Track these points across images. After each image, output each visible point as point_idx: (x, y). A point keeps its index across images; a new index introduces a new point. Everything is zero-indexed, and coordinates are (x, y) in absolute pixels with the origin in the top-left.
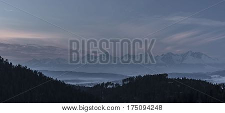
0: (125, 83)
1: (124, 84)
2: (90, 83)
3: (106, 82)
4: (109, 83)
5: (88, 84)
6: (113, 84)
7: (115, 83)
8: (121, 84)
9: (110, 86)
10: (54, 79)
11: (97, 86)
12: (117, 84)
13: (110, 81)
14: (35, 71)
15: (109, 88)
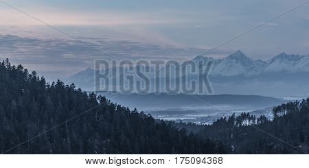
0: (280, 114)
1: (276, 118)
2: (206, 115)
3: (238, 113)
4: (244, 116)
5: (202, 119)
6: (253, 118)
7: (258, 116)
8: (270, 116)
9: (246, 123)
10: (131, 109)
11: (220, 122)
12: (263, 118)
13: (246, 112)
14: (92, 95)
15: (246, 127)
